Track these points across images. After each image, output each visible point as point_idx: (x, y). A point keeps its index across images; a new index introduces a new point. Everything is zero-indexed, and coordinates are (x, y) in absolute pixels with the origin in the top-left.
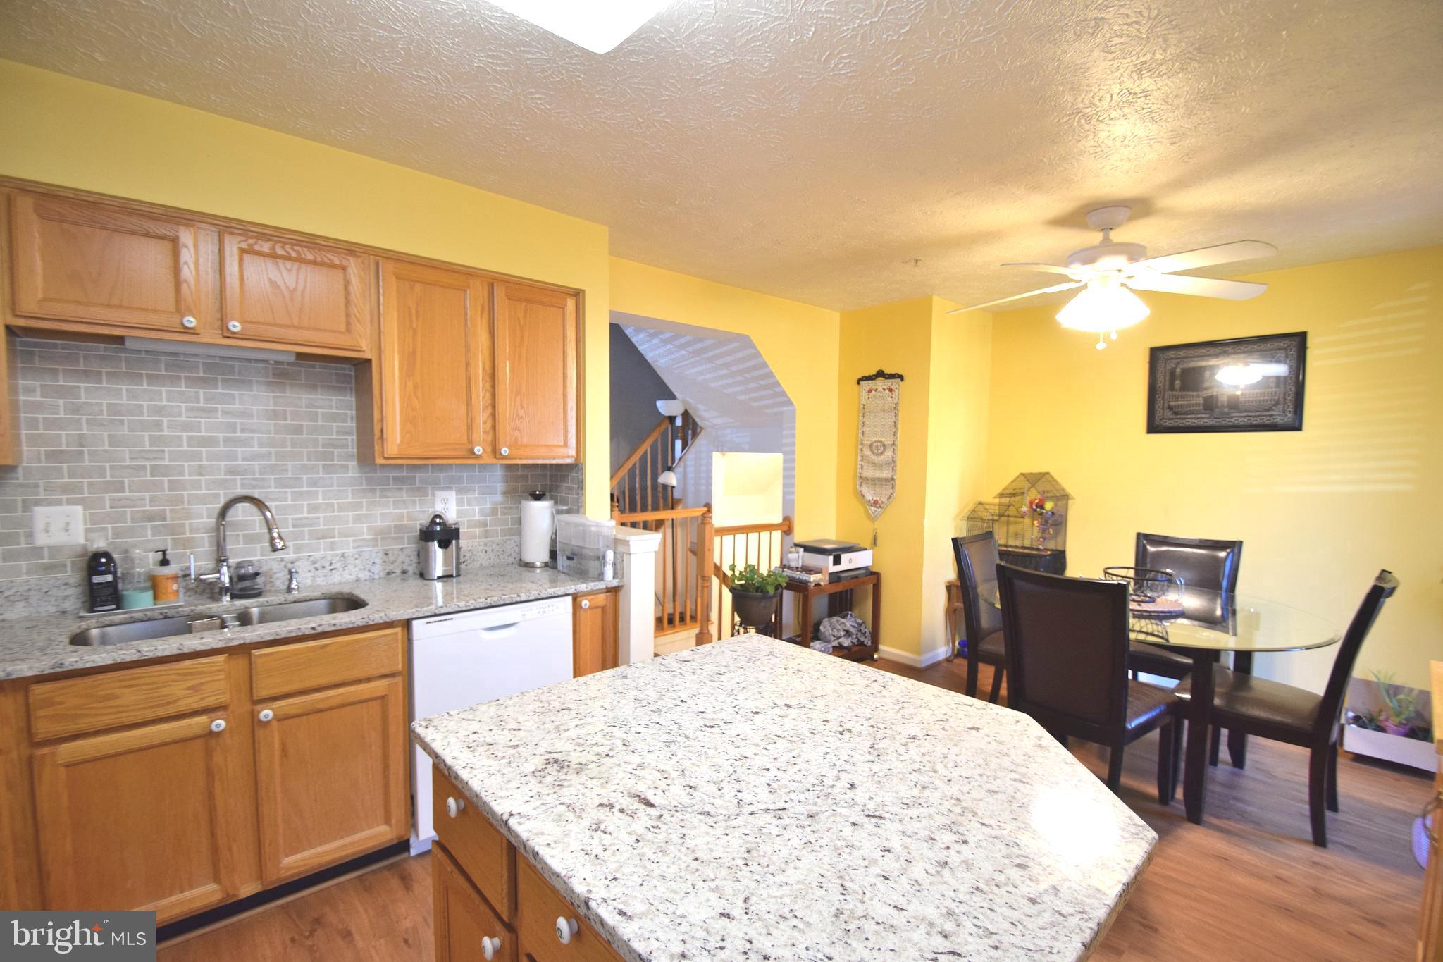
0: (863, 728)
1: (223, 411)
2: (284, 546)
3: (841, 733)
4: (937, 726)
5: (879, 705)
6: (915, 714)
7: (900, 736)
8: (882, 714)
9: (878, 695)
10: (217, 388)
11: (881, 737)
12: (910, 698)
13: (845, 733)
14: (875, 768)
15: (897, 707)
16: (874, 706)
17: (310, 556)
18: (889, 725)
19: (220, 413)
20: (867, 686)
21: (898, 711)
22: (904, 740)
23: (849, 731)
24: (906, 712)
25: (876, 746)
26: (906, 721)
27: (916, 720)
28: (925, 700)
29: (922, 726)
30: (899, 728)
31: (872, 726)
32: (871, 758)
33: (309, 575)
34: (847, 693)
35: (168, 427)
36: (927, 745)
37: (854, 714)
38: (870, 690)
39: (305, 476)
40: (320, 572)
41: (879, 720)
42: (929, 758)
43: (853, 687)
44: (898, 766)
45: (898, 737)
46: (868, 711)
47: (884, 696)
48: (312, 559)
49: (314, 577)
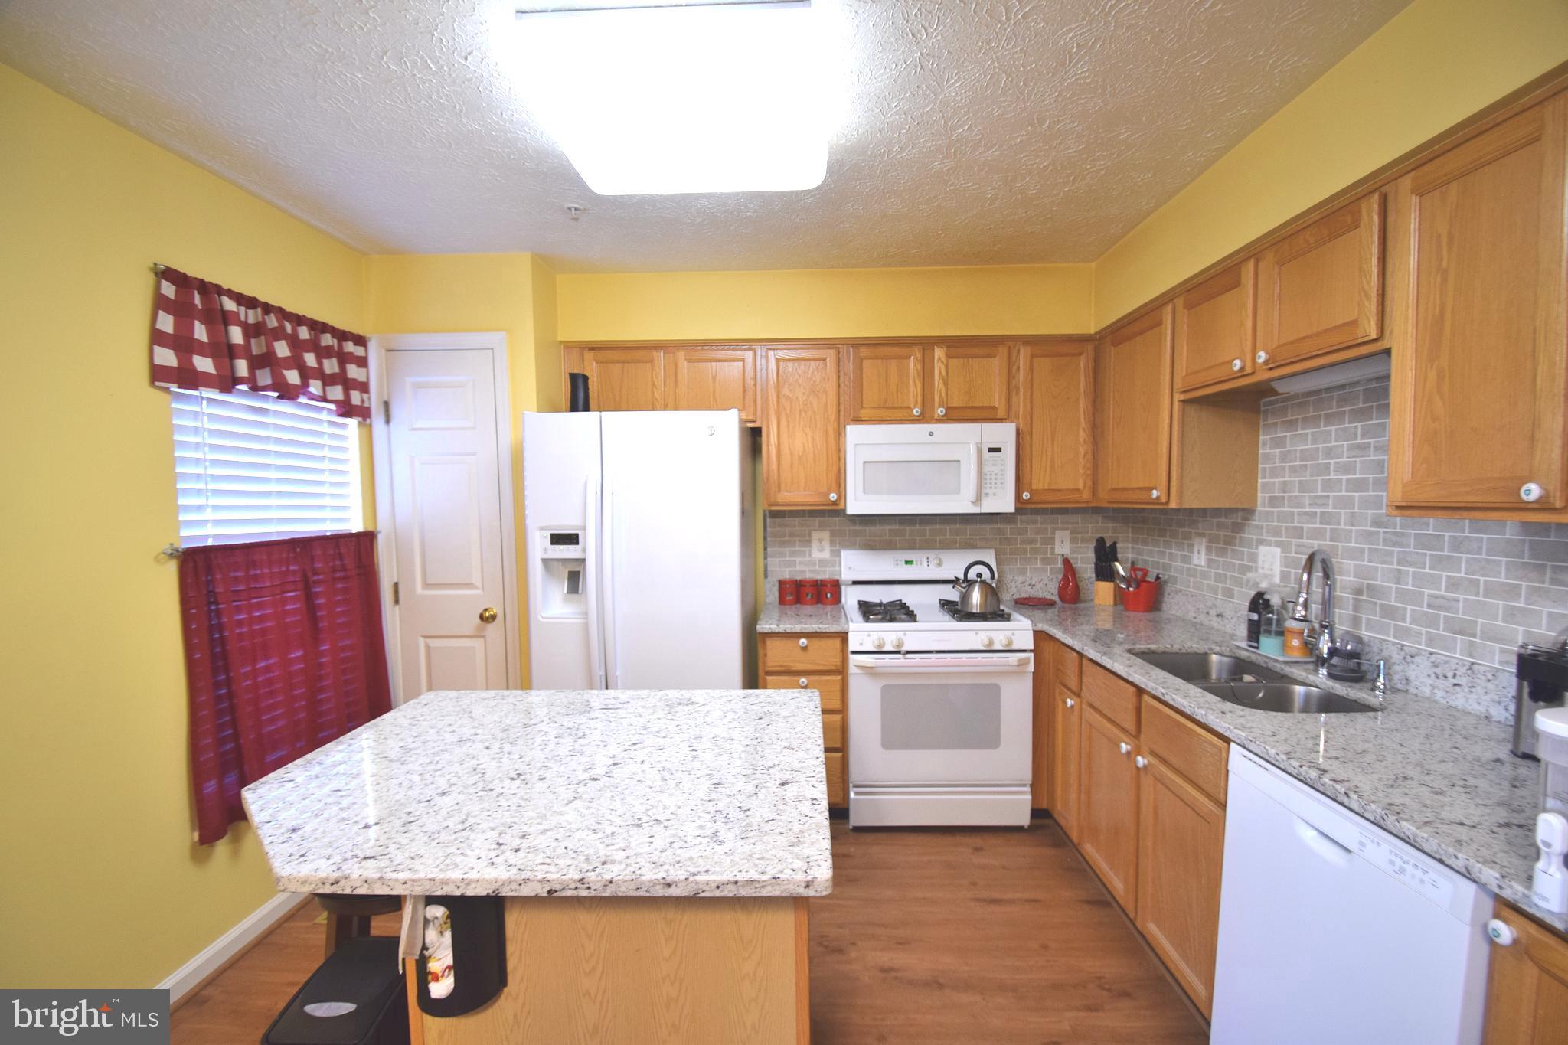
0: (501, 785)
1: (1375, 447)
2: (1305, 616)
3: (519, 775)
4: (418, 813)
5: (495, 815)
6: (445, 820)
7: (459, 790)
8: (486, 805)
9: (502, 828)
10: (1371, 419)
11: (479, 784)
12: (456, 839)
13: (516, 777)
14: (475, 762)
15: (471, 820)
16: (500, 812)
17: (1431, 653)
18: (474, 797)
19: (1372, 449)
20: (524, 837)
21: (468, 815)
22: (454, 788)
23: (513, 779)
24: (458, 818)
25: (480, 775)
26: (456, 807)
27: (444, 812)
28: (434, 843)
29: (436, 808)
30: (462, 797)
31: (492, 790)
32: (480, 767)
33: (1429, 681)
34: (543, 817)
35: (1334, 471)
36: (429, 792)
37: (518, 795)
38: (517, 830)
39: (1447, 534)
40: (1441, 682)
41: (487, 798)
42: (426, 782)
43: (541, 827)
44: (456, 768)
45: (461, 789)
46: (504, 803)
47: (493, 829)
48: (1433, 658)
49: (1433, 687)
